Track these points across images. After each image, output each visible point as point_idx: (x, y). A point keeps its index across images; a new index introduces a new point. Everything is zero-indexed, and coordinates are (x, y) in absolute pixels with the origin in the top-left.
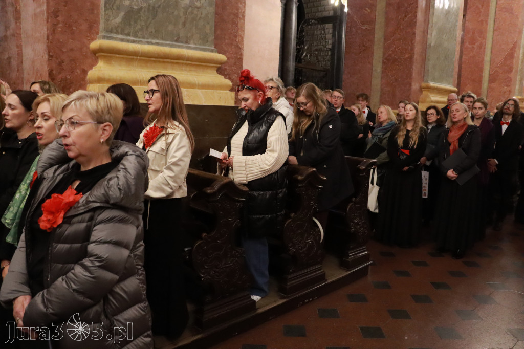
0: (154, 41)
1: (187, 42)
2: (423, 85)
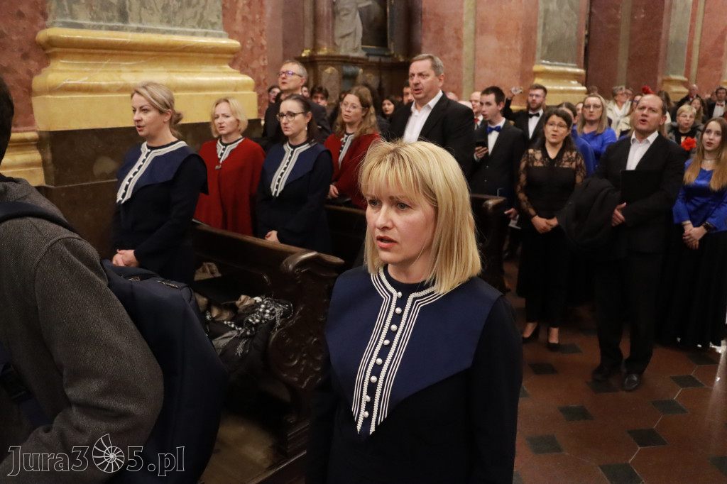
0: (557, 63)
1: (566, 63)
2: (665, 78)
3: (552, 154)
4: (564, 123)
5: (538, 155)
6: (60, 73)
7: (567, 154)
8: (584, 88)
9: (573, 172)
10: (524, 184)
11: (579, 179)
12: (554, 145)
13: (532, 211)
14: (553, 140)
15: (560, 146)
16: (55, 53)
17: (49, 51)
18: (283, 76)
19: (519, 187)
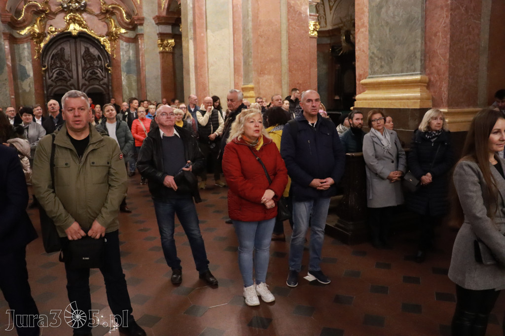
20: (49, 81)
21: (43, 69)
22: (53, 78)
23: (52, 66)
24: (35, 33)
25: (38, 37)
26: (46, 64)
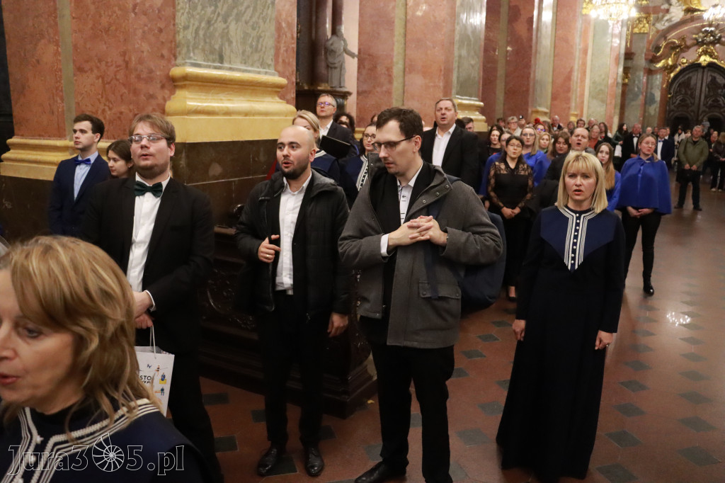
3: (512, 165)
4: (520, 144)
5: (503, 166)
6: (189, 99)
7: (521, 166)
8: (484, 118)
9: (526, 178)
10: (494, 185)
11: (530, 182)
12: (513, 159)
13: (501, 204)
14: (513, 156)
15: (516, 160)
16: (185, 85)
17: (176, 84)
18: (323, 105)
19: (490, 188)
20: (672, 107)
21: (669, 96)
22: (676, 104)
23: (676, 93)
24: (668, 65)
25: (671, 68)
26: (672, 91)
